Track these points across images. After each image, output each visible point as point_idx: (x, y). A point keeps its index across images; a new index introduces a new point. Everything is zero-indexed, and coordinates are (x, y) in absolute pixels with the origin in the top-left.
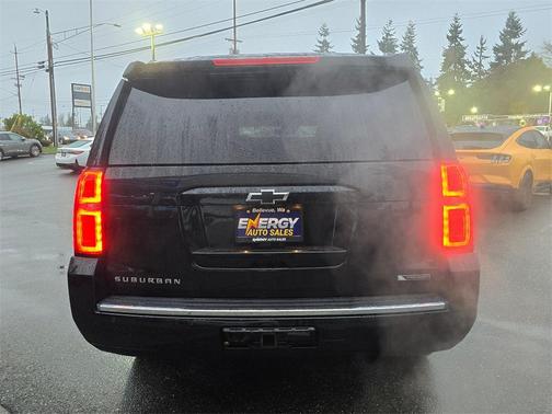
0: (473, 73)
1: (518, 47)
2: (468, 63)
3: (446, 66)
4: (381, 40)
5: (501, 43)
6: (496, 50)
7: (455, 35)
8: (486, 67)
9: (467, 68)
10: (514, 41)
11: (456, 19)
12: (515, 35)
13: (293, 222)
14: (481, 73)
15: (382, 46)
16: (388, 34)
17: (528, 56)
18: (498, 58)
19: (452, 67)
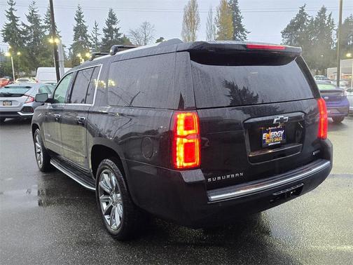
0: (93, 44)
1: (116, 30)
2: (89, 37)
3: (76, 38)
4: (28, 14)
5: (107, 27)
6: (105, 31)
7: (79, 18)
8: (100, 41)
9: (89, 40)
10: (114, 27)
11: (79, 9)
12: (114, 23)
13: (282, 132)
14: (97, 44)
15: (30, 19)
16: (33, 11)
17: (122, 36)
18: (106, 36)
19: (80, 39)
